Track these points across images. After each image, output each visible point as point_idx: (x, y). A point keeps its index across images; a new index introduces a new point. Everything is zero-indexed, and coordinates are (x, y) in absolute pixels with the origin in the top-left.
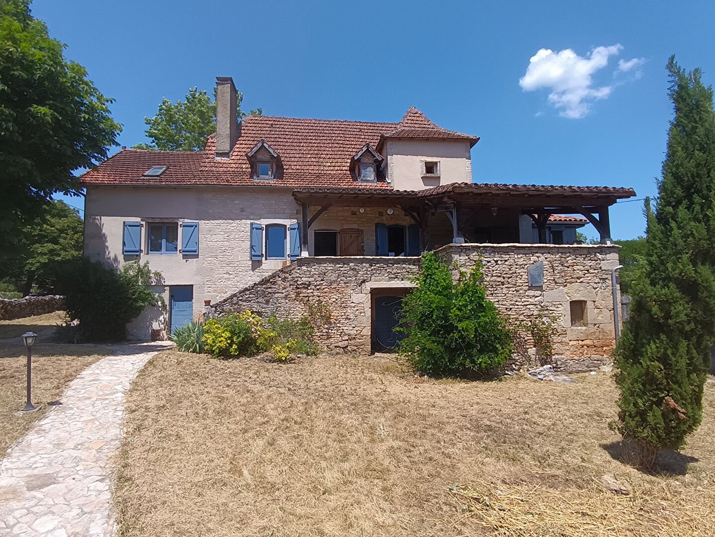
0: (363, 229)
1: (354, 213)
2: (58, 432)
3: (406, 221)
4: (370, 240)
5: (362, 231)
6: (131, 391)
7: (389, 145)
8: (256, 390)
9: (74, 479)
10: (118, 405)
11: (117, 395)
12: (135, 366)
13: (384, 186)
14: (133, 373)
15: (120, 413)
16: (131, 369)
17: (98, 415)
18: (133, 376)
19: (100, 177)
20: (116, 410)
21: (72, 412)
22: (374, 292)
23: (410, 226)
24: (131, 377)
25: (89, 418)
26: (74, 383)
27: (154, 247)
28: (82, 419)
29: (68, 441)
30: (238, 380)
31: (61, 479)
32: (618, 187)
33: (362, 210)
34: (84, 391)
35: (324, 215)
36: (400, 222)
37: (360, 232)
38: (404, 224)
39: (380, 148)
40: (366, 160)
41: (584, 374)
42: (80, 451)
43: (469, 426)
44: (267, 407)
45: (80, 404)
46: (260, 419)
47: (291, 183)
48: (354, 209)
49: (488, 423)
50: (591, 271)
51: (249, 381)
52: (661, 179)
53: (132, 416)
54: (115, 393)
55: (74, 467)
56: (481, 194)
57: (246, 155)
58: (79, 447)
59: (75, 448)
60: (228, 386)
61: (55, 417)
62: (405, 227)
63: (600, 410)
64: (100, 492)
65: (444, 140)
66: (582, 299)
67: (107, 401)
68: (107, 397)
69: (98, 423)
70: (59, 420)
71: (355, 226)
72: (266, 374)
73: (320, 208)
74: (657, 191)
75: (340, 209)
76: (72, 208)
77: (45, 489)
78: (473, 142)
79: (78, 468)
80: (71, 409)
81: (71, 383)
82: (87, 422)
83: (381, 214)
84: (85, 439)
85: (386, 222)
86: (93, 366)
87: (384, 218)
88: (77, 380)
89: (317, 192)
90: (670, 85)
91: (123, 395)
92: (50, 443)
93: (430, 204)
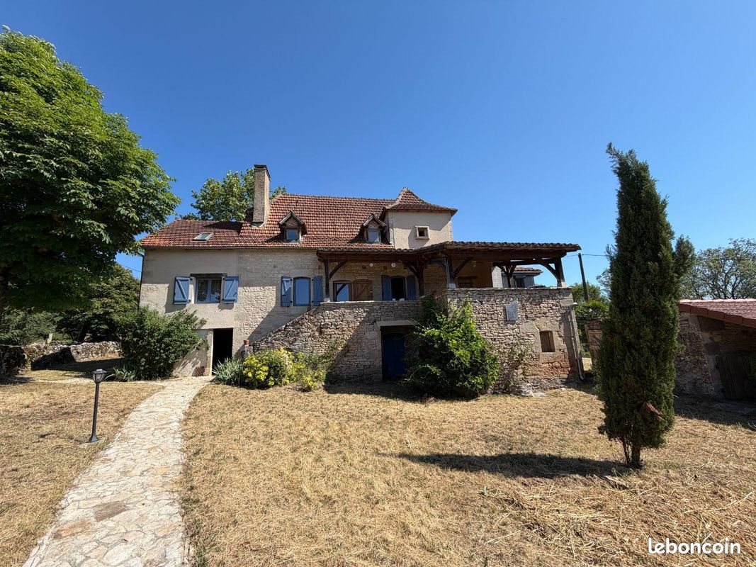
0: (372, 279)
1: (364, 268)
2: (124, 460)
3: (406, 273)
4: (377, 288)
5: (371, 281)
6: (185, 420)
7: (390, 215)
8: (294, 415)
9: (143, 504)
10: (175, 433)
11: (173, 424)
12: (185, 399)
13: (388, 247)
14: (185, 404)
15: (179, 440)
16: (182, 401)
17: (159, 443)
18: (186, 407)
19: (157, 241)
20: (174, 438)
21: (134, 441)
22: (383, 329)
23: (408, 277)
24: (183, 408)
25: (151, 446)
26: (132, 416)
27: (201, 298)
28: (145, 447)
29: (134, 468)
30: (278, 406)
31: (131, 506)
32: (567, 243)
33: (371, 265)
34: (142, 422)
35: (341, 270)
36: (400, 274)
37: (369, 282)
38: (403, 275)
39: (383, 217)
40: (372, 227)
41: (556, 390)
42: (146, 478)
43: (478, 437)
44: (308, 428)
45: (140, 434)
46: (304, 440)
47: (313, 245)
48: (364, 264)
49: (493, 434)
50: (554, 307)
51: (287, 407)
52: (616, 231)
53: (190, 442)
54: (170, 423)
55: (143, 493)
56: (466, 250)
57: (279, 224)
58: (145, 473)
59: (142, 474)
60: (270, 412)
61: (119, 447)
62: (404, 278)
63: (579, 419)
64: (171, 515)
65: (431, 211)
66: (548, 329)
67: (164, 431)
68: (164, 426)
69: (159, 450)
70: (123, 449)
71: (366, 278)
72: (299, 401)
73: (337, 264)
74: (615, 241)
75: (353, 264)
76: (126, 268)
77: (116, 518)
78: (453, 212)
79: (146, 494)
80: (133, 438)
81: (130, 416)
82: (149, 450)
83: (385, 268)
84: (149, 465)
85: (389, 274)
86: (148, 400)
87: (388, 271)
88: (135, 413)
89: (336, 251)
90: (612, 164)
91: (178, 424)
92: (117, 471)
93: (426, 259)
